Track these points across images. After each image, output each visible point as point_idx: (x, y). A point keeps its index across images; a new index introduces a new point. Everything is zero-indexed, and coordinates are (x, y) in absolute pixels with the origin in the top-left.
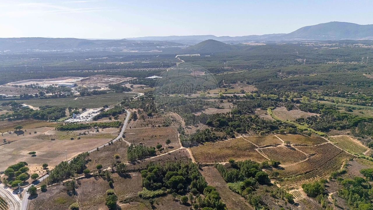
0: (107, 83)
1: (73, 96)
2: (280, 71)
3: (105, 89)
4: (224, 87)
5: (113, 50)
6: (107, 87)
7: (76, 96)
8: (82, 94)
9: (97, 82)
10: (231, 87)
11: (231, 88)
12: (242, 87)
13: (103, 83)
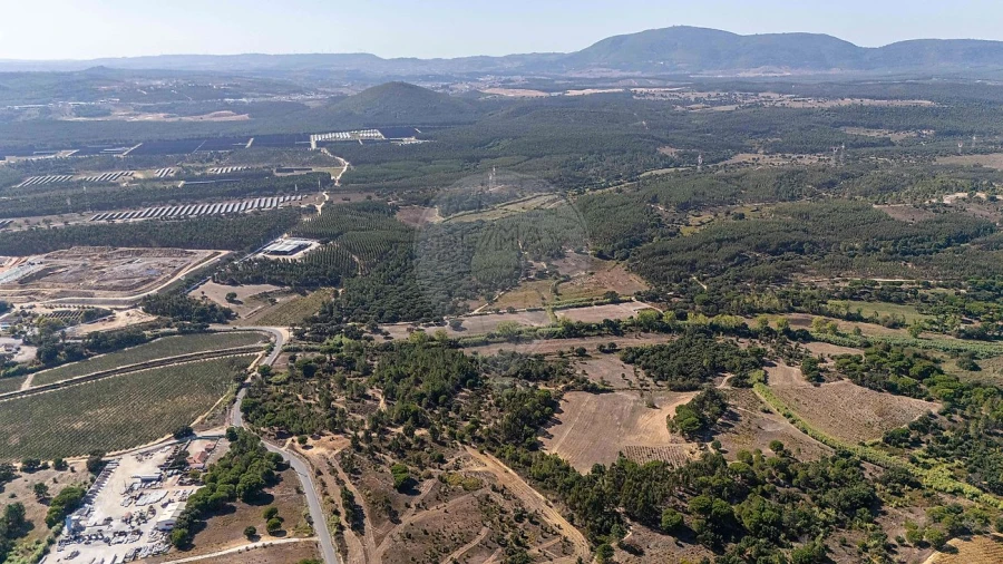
0: (131, 288)
1: (12, 370)
2: (655, 200)
3: (135, 320)
4: (541, 275)
5: (78, 111)
6: (134, 305)
7: (23, 372)
8: (49, 357)
9: (91, 288)
10: (563, 276)
11: (562, 279)
12: (592, 274)
13: (115, 288)
